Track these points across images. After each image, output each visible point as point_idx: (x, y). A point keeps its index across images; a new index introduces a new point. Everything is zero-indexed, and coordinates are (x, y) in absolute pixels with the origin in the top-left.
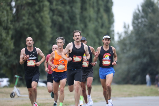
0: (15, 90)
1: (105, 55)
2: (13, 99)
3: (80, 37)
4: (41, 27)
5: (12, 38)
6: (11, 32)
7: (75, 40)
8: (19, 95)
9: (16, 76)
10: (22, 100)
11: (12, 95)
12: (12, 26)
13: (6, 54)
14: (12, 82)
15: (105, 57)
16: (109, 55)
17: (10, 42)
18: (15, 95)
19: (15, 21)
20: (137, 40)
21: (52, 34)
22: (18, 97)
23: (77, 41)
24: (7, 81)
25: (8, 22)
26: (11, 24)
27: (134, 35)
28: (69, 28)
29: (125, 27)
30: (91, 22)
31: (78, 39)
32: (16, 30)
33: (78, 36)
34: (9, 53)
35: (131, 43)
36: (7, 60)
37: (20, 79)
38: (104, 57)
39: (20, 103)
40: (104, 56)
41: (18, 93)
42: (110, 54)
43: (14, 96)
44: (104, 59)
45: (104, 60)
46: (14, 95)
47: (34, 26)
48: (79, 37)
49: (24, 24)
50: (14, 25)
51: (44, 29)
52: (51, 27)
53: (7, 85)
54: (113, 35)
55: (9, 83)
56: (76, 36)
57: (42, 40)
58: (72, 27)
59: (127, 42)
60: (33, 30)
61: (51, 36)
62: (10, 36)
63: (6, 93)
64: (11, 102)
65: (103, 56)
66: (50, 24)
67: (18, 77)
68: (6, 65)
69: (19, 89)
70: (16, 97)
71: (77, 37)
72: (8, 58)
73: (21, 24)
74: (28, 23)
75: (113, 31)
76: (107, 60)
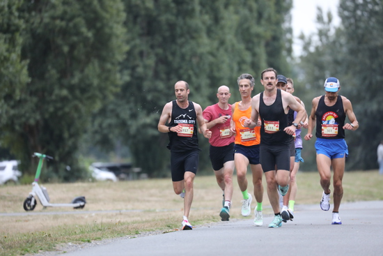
0: (36, 190)
1: (326, 115)
2: (30, 213)
3: (275, 80)
4: (99, 25)
5: (23, 56)
6: (20, 40)
7: (265, 85)
8: (45, 203)
9: (38, 154)
10: (56, 217)
11: (29, 204)
12: (22, 24)
13: (8, 97)
14: (26, 168)
15: (327, 120)
16: (335, 115)
17: (19, 67)
18: (35, 202)
19: (30, 11)
20: (352, 52)
21: (128, 42)
22: (45, 207)
23: (269, 88)
24: (14, 168)
25: (11, 13)
26: (20, 17)
27: (343, 40)
28: (172, 26)
29: (320, 19)
30: (231, 8)
31: (270, 84)
32: (33, 33)
33: (272, 78)
34: (18, 95)
35: (337, 62)
36: (12, 112)
37: (49, 163)
38: (325, 120)
39: (50, 223)
40: (324, 117)
41: (42, 197)
42: (336, 113)
43: (34, 206)
44: (324, 123)
45: (325, 126)
46: (32, 203)
47: (80, 21)
48: (273, 81)
49: (53, 18)
50: (27, 21)
51: (107, 30)
52: (125, 24)
53: (15, 178)
54: (290, 41)
55: (18, 173)
56: (267, 78)
57: (102, 60)
58: (180, 21)
59: (327, 58)
60: (78, 33)
61: (126, 48)
62: (18, 49)
63: (13, 200)
64: (27, 221)
65: (322, 117)
66: (124, 16)
67: (42, 157)
68: (10, 126)
69: (45, 187)
70: (38, 207)
71: (270, 80)
72: (13, 107)
73: (46, 17)
74: (65, 12)
75: (290, 31)
76: (330, 126)
